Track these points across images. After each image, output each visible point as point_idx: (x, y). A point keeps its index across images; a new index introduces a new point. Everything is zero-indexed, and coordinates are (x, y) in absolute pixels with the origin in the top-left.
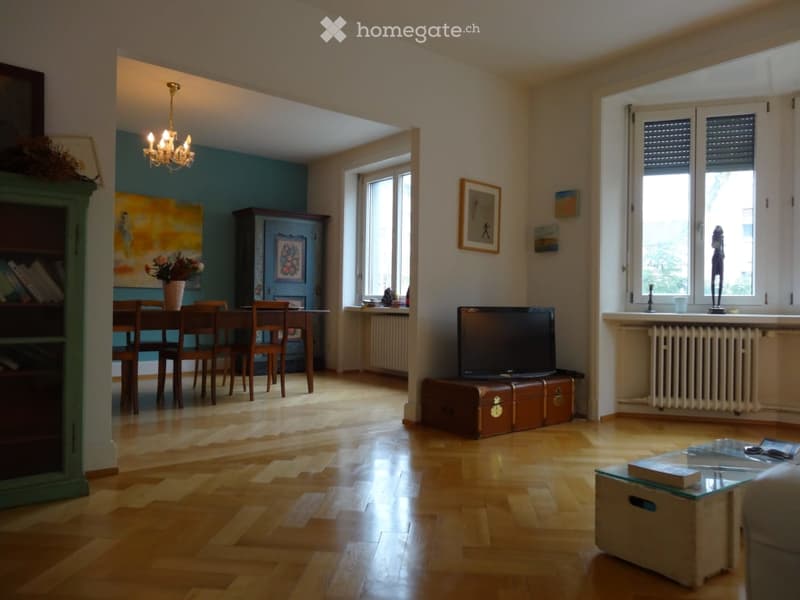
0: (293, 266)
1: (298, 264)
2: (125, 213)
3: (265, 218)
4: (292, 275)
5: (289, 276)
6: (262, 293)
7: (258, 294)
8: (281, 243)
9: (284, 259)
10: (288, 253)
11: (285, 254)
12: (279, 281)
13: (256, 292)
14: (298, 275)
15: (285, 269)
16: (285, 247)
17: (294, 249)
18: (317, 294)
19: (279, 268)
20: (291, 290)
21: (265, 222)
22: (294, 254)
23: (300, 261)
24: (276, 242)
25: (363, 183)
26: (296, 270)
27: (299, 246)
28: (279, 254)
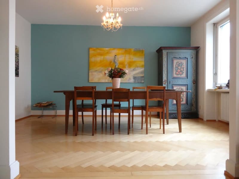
0: (181, 71)
1: (183, 70)
2: (116, 56)
3: (167, 51)
4: (181, 75)
5: (179, 76)
6: (166, 83)
7: (165, 84)
8: (175, 61)
9: (176, 69)
10: (179, 65)
11: (177, 66)
12: (174, 78)
13: (164, 83)
14: (184, 75)
15: (177, 73)
16: (177, 63)
17: (182, 64)
18: (194, 83)
19: (175, 72)
20: (180, 82)
21: (167, 53)
22: (182, 66)
23: (185, 68)
24: (173, 61)
25: (216, 27)
26: (183, 73)
27: (184, 62)
28: (174, 67)
